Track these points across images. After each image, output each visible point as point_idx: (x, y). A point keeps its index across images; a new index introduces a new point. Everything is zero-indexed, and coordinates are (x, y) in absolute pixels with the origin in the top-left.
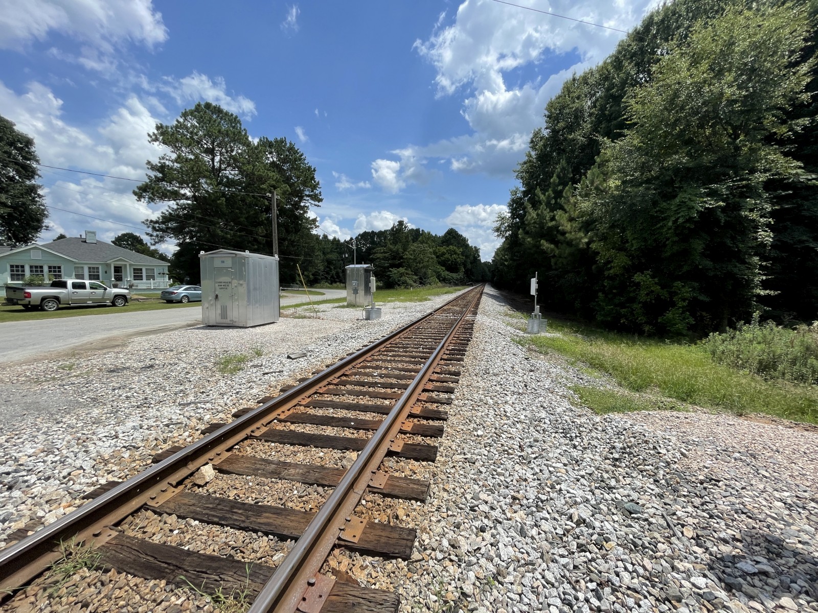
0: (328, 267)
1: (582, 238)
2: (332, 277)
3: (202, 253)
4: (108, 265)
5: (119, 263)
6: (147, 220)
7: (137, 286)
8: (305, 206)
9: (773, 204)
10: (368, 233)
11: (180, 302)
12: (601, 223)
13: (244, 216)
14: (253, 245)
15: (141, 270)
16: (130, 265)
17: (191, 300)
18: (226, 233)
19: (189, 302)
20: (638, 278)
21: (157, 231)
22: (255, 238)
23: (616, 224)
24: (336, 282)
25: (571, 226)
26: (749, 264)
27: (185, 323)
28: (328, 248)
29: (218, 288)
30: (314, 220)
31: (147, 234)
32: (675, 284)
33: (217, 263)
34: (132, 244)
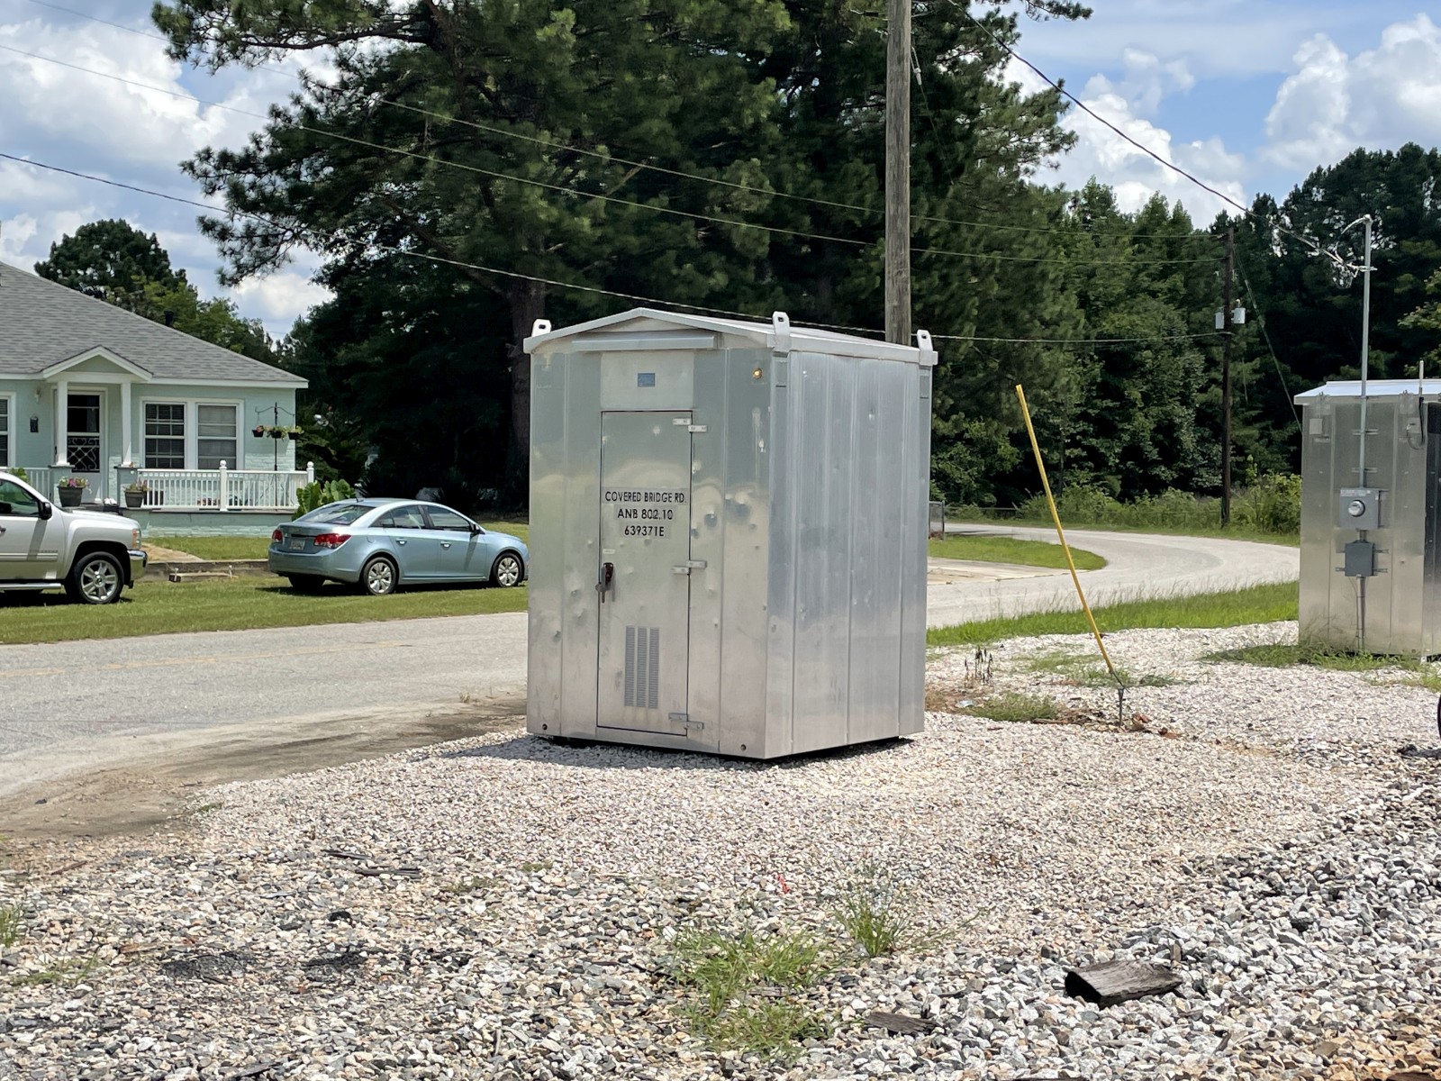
0: (1106, 390)
2: (1132, 452)
3: (541, 329)
4: (43, 390)
5: (91, 380)
6: (206, 155)
7: (160, 498)
8: (994, 22)
10: (1381, 161)
11: (359, 587)
13: (665, 106)
14: (708, 272)
15: (179, 411)
16: (138, 388)
17: (408, 576)
18: (572, 207)
19: (398, 588)
21: (250, 207)
22: (713, 229)
24: (1157, 487)
27: (413, 712)
28: (1113, 271)
29: (614, 525)
30: (1047, 106)
31: (208, 226)
33: (618, 388)
34: (122, 280)
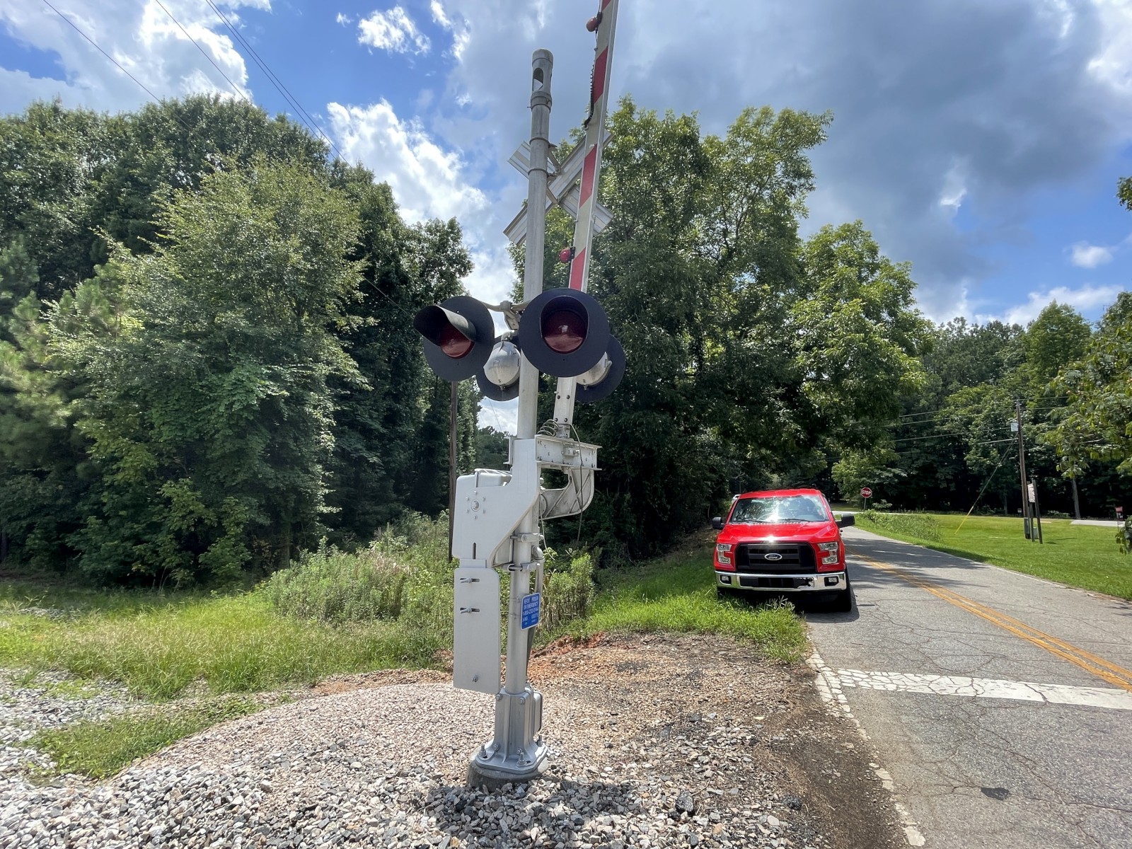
1: (57, 407)
9: (335, 404)
12: (101, 386)
20: (168, 489)
23: (132, 393)
25: (32, 380)
26: (312, 473)
32: (226, 501)
